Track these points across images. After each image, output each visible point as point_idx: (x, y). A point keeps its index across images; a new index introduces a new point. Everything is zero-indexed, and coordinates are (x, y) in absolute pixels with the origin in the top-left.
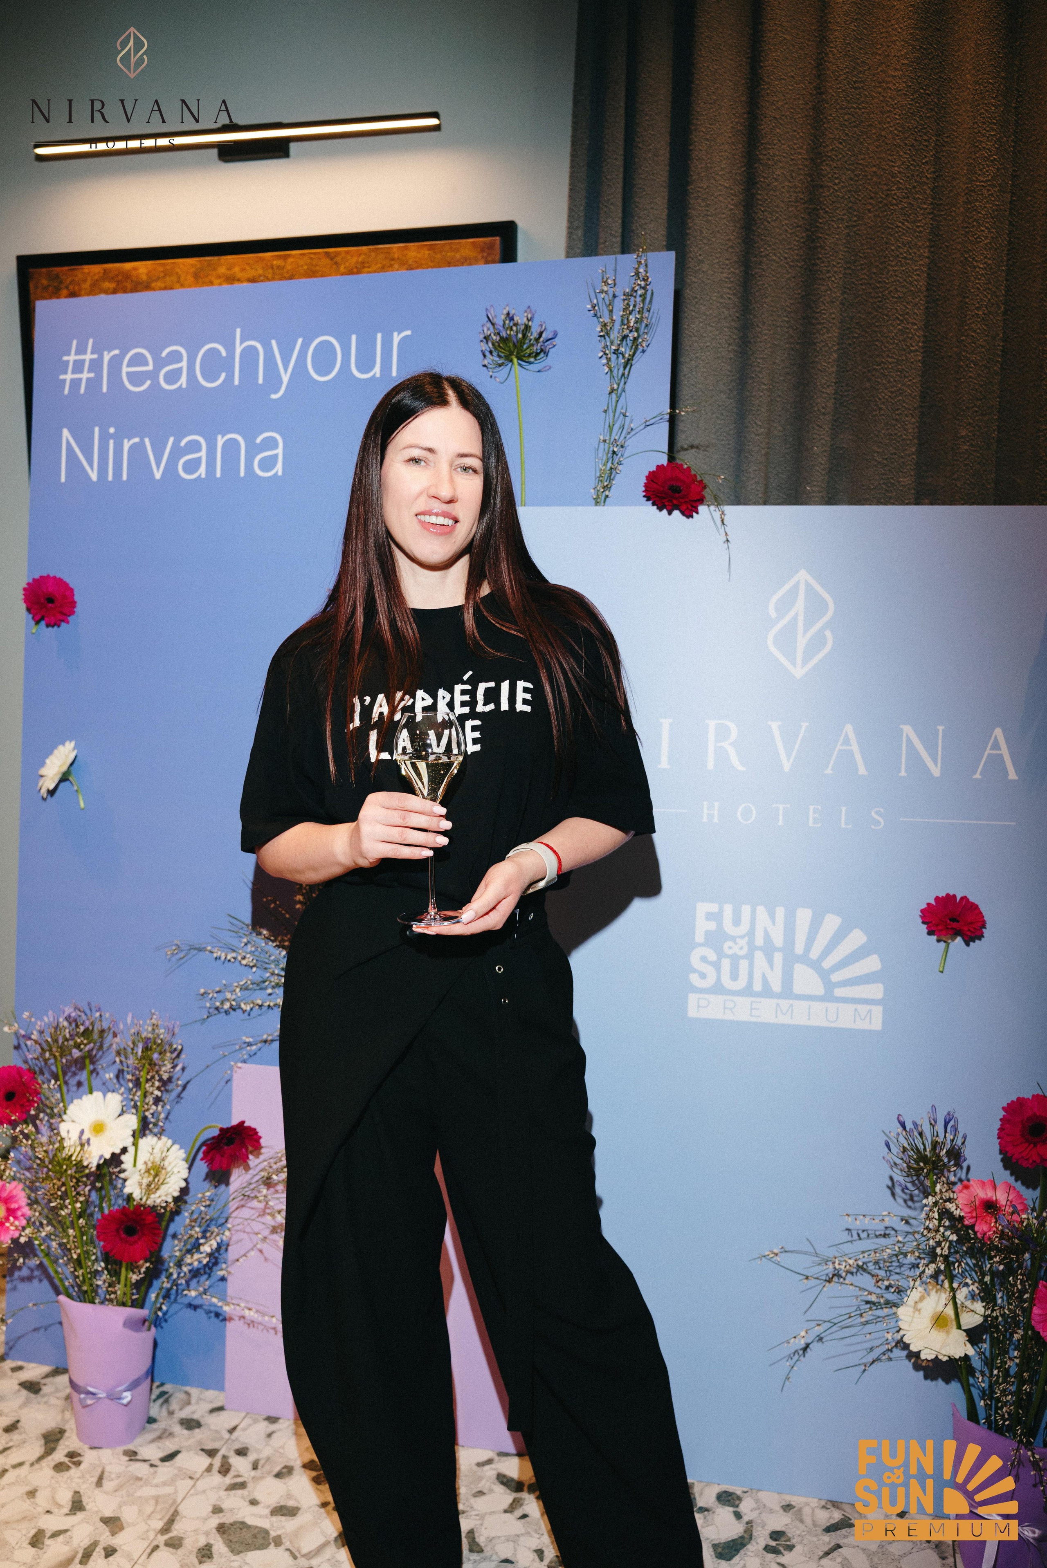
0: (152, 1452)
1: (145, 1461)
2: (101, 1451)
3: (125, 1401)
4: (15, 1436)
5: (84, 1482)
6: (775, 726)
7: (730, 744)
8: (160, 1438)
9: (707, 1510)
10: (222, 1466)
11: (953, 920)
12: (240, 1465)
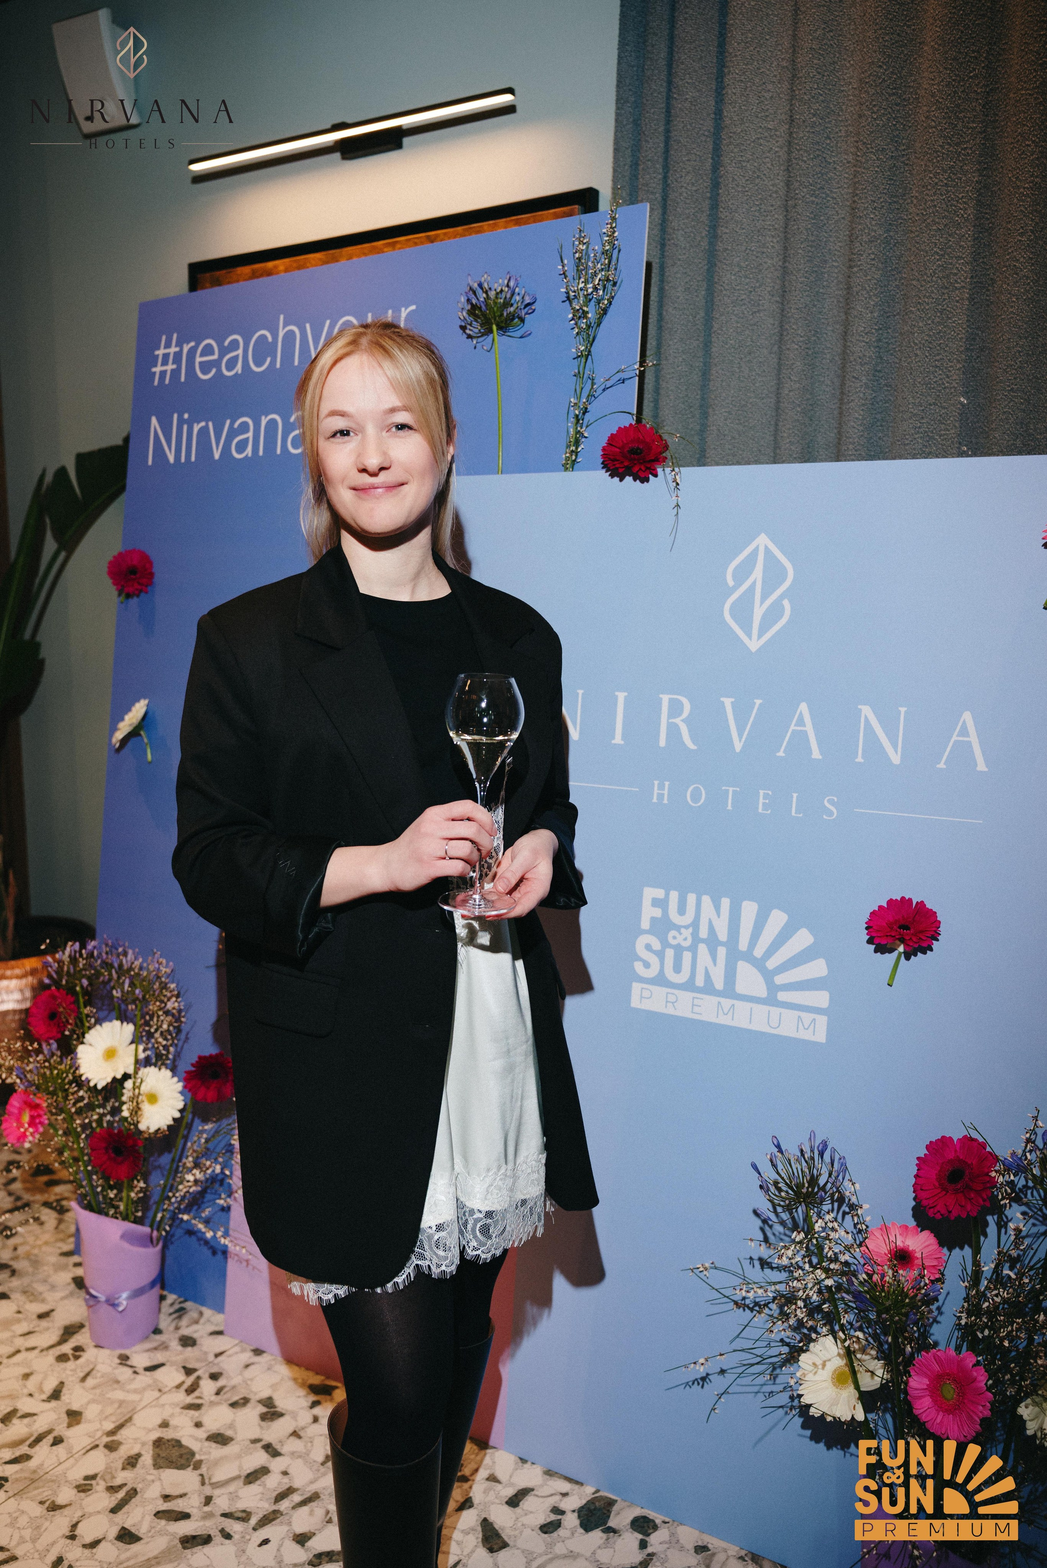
0: (140, 1359)
1: (131, 1367)
2: (102, 1351)
3: (121, 1309)
4: (44, 1323)
5: (72, 1375)
6: (728, 702)
7: (683, 721)
8: (156, 1349)
9: (614, 1531)
10: (192, 1385)
11: (900, 927)
12: (208, 1387)
